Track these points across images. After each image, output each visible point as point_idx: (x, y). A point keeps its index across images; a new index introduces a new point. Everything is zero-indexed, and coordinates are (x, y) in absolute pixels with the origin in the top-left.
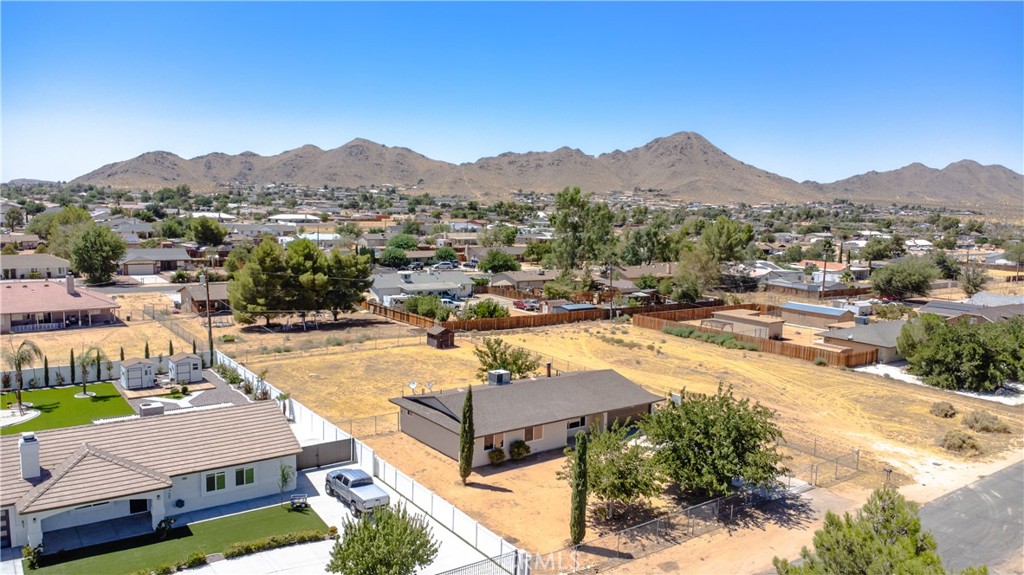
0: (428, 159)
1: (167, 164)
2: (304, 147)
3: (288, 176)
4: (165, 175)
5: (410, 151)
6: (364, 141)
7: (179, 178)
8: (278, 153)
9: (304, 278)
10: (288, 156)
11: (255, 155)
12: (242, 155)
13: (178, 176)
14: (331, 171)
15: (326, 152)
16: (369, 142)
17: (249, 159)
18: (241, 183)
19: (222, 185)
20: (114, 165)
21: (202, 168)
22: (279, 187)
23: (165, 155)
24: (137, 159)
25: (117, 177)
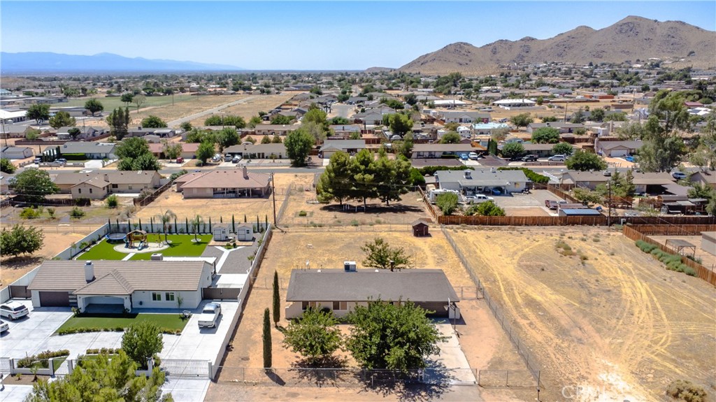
0: (703, 30)
1: (463, 52)
2: (577, 29)
3: (560, 55)
4: (461, 61)
5: (683, 24)
6: (636, 18)
7: (471, 63)
8: (552, 37)
9: (357, 177)
10: (562, 37)
11: (533, 39)
12: (522, 40)
13: (470, 61)
14: (599, 49)
15: (596, 31)
16: (641, 18)
17: (528, 43)
18: (518, 64)
19: (503, 67)
20: (427, 55)
21: (489, 53)
22: (549, 66)
23: (462, 45)
24: (442, 50)
25: (427, 64)
